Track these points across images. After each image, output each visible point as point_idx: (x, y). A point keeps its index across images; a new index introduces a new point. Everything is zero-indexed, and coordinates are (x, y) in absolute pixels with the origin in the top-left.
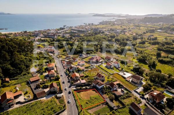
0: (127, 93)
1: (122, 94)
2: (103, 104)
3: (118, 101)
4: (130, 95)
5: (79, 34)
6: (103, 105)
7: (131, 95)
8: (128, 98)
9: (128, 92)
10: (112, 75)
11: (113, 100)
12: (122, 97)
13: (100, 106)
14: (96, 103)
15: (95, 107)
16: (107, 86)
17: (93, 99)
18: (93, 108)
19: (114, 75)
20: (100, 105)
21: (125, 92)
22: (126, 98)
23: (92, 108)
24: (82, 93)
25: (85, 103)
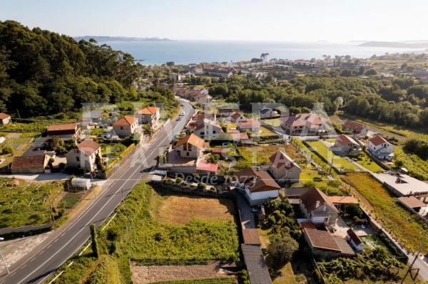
0: (375, 252)
1: (346, 249)
2: (222, 263)
3: (307, 276)
4: (393, 270)
5: (295, 73)
6: (217, 268)
7: (402, 273)
8: (373, 279)
9: (385, 249)
10: (344, 174)
11: (285, 263)
12: (340, 265)
13: (203, 268)
14: (197, 247)
15: (176, 263)
16: (291, 201)
17: (195, 228)
18: (167, 262)
19: (351, 178)
20: (204, 263)
21: (371, 245)
22: (362, 278)
23: (161, 265)
24: (175, 199)
25: (153, 233)
